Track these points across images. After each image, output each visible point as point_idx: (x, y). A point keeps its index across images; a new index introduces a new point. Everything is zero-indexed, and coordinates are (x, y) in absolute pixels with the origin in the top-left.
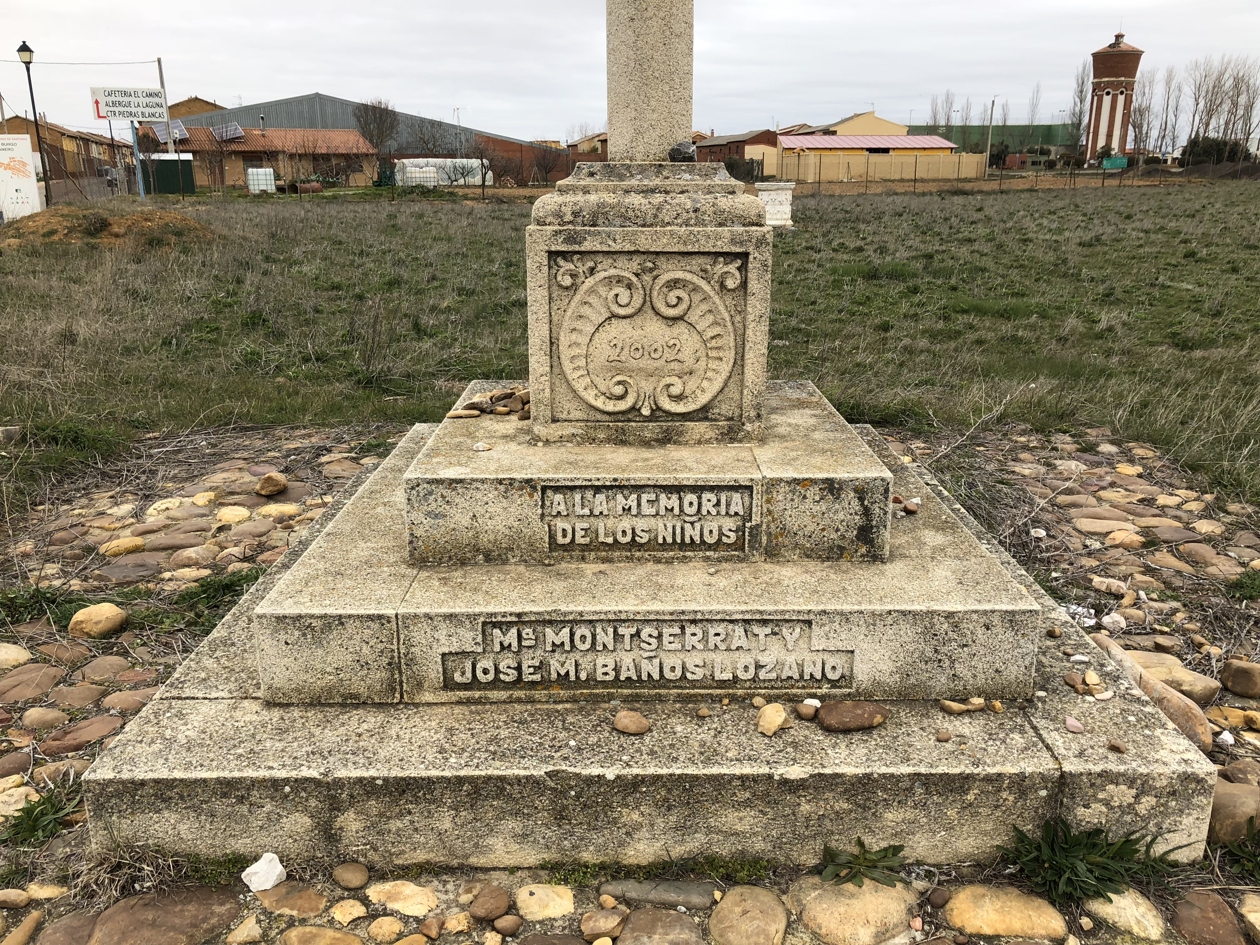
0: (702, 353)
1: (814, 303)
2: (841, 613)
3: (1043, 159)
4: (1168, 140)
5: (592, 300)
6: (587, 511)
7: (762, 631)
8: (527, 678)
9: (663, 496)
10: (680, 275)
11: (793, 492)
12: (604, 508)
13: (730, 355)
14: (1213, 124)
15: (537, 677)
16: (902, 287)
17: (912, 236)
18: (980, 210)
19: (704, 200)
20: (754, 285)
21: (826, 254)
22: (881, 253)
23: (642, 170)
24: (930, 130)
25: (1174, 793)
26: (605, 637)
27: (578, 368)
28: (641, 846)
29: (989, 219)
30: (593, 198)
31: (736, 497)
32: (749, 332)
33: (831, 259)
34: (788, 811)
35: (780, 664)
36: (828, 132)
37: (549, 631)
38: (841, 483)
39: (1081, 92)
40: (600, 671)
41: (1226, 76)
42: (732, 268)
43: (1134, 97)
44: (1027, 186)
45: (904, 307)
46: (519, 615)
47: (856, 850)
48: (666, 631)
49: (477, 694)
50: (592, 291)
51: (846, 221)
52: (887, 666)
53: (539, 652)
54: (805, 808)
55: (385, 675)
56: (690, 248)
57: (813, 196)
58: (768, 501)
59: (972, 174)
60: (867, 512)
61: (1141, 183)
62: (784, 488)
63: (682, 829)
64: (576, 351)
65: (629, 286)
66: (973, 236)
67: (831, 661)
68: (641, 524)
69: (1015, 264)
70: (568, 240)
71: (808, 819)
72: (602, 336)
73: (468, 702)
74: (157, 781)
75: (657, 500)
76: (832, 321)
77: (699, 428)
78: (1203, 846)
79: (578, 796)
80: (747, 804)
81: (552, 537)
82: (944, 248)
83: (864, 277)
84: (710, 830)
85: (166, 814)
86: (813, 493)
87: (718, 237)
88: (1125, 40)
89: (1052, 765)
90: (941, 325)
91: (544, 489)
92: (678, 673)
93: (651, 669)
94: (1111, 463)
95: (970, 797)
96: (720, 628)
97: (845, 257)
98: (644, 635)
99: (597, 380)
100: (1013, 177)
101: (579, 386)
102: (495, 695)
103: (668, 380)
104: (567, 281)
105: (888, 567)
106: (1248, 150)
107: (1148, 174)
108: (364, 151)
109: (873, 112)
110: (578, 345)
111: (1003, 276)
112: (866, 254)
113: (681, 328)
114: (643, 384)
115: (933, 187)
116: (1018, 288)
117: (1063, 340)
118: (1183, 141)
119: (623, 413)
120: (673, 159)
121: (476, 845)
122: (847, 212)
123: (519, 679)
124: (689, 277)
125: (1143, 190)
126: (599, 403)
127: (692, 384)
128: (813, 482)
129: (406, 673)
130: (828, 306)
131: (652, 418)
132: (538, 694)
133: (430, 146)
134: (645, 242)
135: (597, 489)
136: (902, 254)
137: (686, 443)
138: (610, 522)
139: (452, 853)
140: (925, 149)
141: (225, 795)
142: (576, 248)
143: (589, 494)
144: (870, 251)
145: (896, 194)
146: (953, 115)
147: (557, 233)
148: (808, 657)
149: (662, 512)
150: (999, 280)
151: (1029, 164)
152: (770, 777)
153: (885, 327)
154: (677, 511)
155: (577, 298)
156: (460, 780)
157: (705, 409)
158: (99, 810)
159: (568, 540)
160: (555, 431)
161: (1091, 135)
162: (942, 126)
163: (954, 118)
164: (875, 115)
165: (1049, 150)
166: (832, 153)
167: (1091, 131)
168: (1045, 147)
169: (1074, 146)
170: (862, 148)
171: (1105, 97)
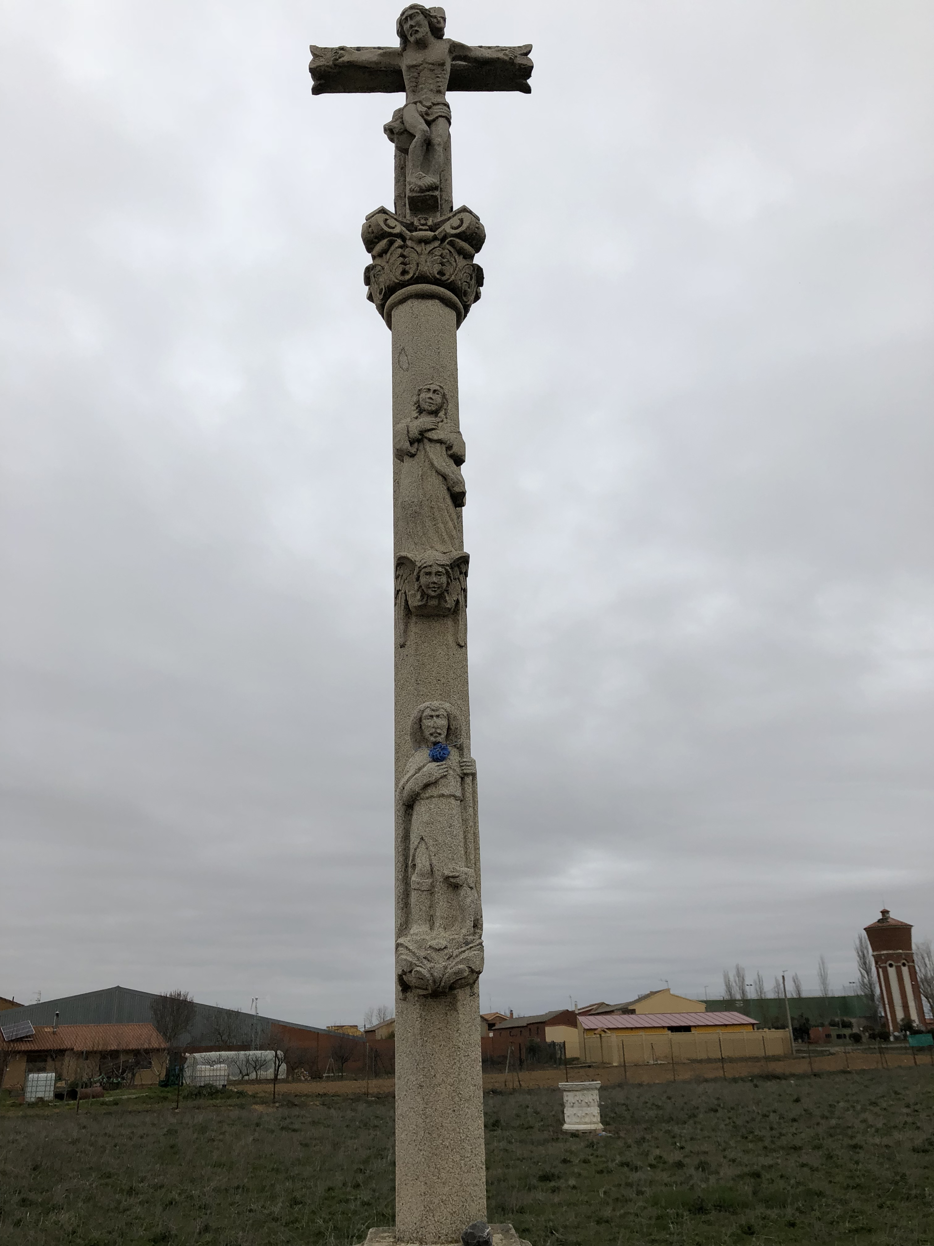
3: (847, 1032)
16: (734, 1225)
17: (733, 1142)
18: (797, 1100)
21: (644, 1173)
22: (703, 1171)
24: (727, 1005)
29: (809, 1114)
33: (651, 1181)
36: (627, 1010)
39: (865, 963)
43: (917, 968)
44: (839, 1067)
51: (659, 1121)
57: (620, 1086)
59: (779, 1051)
66: (798, 1142)
69: (851, 1183)
82: (770, 1161)
83: (689, 1210)
88: (892, 915)
97: (665, 1177)
100: (822, 1054)
108: (156, 1045)
109: (668, 990)
111: (842, 1203)
112: (687, 1172)
115: (743, 1070)
122: (658, 1107)
133: (225, 1037)
136: (726, 1172)
140: (726, 1025)
144: (691, 1169)
145: (706, 1081)
146: (747, 988)
150: (839, 1209)
151: (834, 1038)
161: (887, 1006)
162: (739, 1000)
163: (748, 991)
164: (671, 992)
165: (851, 1023)
166: (633, 1033)
167: (886, 1002)
168: (845, 1019)
169: (873, 1017)
170: (663, 1027)
171: (889, 969)
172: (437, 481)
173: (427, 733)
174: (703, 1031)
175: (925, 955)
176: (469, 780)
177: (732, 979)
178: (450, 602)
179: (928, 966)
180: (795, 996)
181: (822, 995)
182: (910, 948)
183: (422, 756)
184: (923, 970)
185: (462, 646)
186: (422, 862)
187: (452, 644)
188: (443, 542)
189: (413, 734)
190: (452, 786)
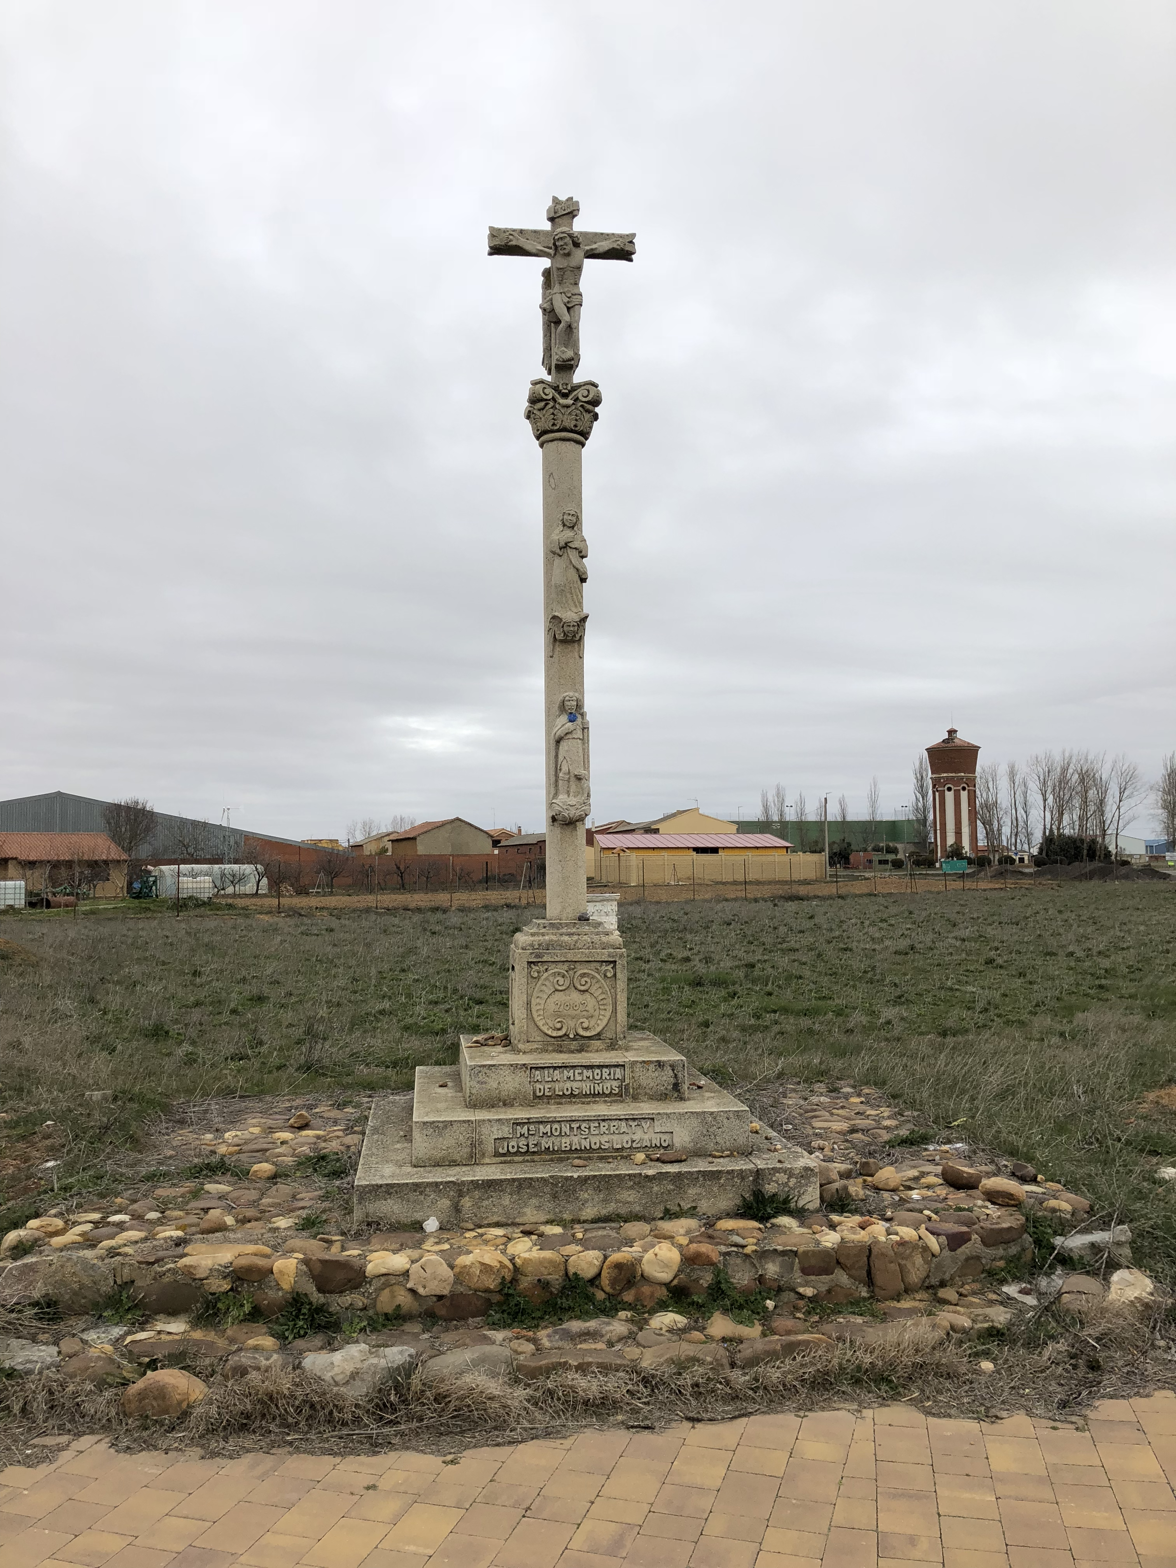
0: (596, 1007)
1: (646, 1006)
2: (667, 1114)
3: (891, 857)
4: (1022, 837)
5: (547, 983)
6: (550, 1079)
7: (633, 1124)
8: (532, 1150)
9: (585, 1071)
10: (586, 971)
11: (643, 1067)
12: (558, 1077)
13: (610, 1008)
14: (1066, 818)
15: (535, 1150)
16: (723, 993)
17: (737, 947)
18: (811, 917)
19: (596, 938)
20: (619, 975)
21: (655, 964)
22: (707, 962)
23: (567, 925)
24: (763, 827)
25: (802, 1176)
26: (566, 1129)
27: (539, 1016)
28: (588, 1211)
29: (818, 927)
30: (547, 938)
31: (618, 1070)
32: (618, 997)
33: (660, 969)
34: (649, 1191)
35: (641, 1140)
36: (650, 830)
37: (541, 1127)
38: (664, 1062)
39: (922, 786)
40: (564, 1145)
41: (1070, 771)
42: (610, 967)
43: (978, 792)
44: (866, 890)
45: (723, 1008)
46: (528, 1119)
47: (678, 1209)
48: (592, 1125)
49: (509, 1159)
50: (546, 979)
51: (673, 931)
52: (687, 1139)
53: (536, 1138)
54: (656, 1189)
55: (469, 1150)
56: (590, 959)
57: (638, 903)
58: (632, 1072)
59: (811, 875)
60: (676, 1076)
61: (991, 886)
62: (639, 1065)
63: (605, 1201)
64: (538, 1007)
65: (563, 977)
66: (797, 946)
67: (664, 1137)
68: (575, 1085)
69: (830, 972)
70: (536, 957)
71: (657, 1194)
72: (551, 1000)
73: (505, 1162)
74: (387, 1185)
75: (582, 1073)
76: (663, 1020)
77: (598, 1043)
78: (818, 1201)
79: (562, 1186)
80: (632, 1188)
81: (534, 1093)
82: (766, 957)
83: (690, 984)
84: (617, 1201)
85: (389, 1201)
86: (652, 1067)
87: (603, 954)
88: (959, 735)
89: (753, 1166)
90: (753, 1021)
91: (531, 1068)
92: (598, 1145)
93: (585, 1144)
94: (847, 1097)
95: (722, 1181)
96: (615, 1123)
97: (674, 967)
98: (582, 1128)
99: (548, 1021)
100: (857, 878)
101: (540, 1024)
102: (516, 1159)
103: (582, 1020)
104: (536, 975)
105: (687, 1102)
106: (1106, 848)
107: (1000, 875)
108: (114, 857)
109: (697, 809)
110: (540, 1004)
111: (815, 983)
112: (692, 963)
113: (587, 995)
114: (570, 1022)
115: (766, 891)
116: (825, 992)
117: (849, 1031)
118: (1038, 838)
119: (560, 1037)
120: (580, 920)
121: (519, 1212)
122: (674, 920)
123: (528, 1151)
124: (590, 972)
125: (988, 894)
126: (549, 1032)
127: (593, 1022)
128: (651, 1062)
129: (478, 1148)
130: (659, 1009)
131: (574, 1039)
132: (536, 1158)
134: (570, 957)
135: (555, 1068)
136: (727, 963)
137: (591, 1051)
138: (561, 1084)
139: (508, 1218)
140: (757, 848)
141: (415, 1191)
142: (540, 960)
143: (551, 1071)
144: (696, 961)
145: (727, 900)
146: (787, 810)
147: (531, 953)
148: (654, 1136)
149: (585, 1078)
150: (812, 986)
151: (875, 864)
152: (641, 1174)
153: (706, 1024)
154: (591, 1078)
155: (540, 982)
156: (514, 1180)
157: (599, 1034)
158: (361, 1199)
159: (541, 1094)
160: (529, 1047)
161: (938, 832)
162: (776, 822)
163: (788, 813)
164: (701, 812)
165: (896, 848)
166: (655, 853)
167: (938, 828)
168: (891, 844)
169: (922, 842)
170: (689, 848)
171: (947, 793)
172: (572, 572)
173: (567, 708)
174: (730, 852)
175: (990, 779)
176: (586, 730)
177: (770, 799)
178: (578, 638)
179: (991, 790)
180: (839, 819)
181: (868, 819)
182: (973, 771)
183: (564, 718)
184: (984, 795)
185: (581, 657)
186: (565, 768)
187: (577, 657)
188: (576, 606)
189: (560, 707)
190: (579, 734)
